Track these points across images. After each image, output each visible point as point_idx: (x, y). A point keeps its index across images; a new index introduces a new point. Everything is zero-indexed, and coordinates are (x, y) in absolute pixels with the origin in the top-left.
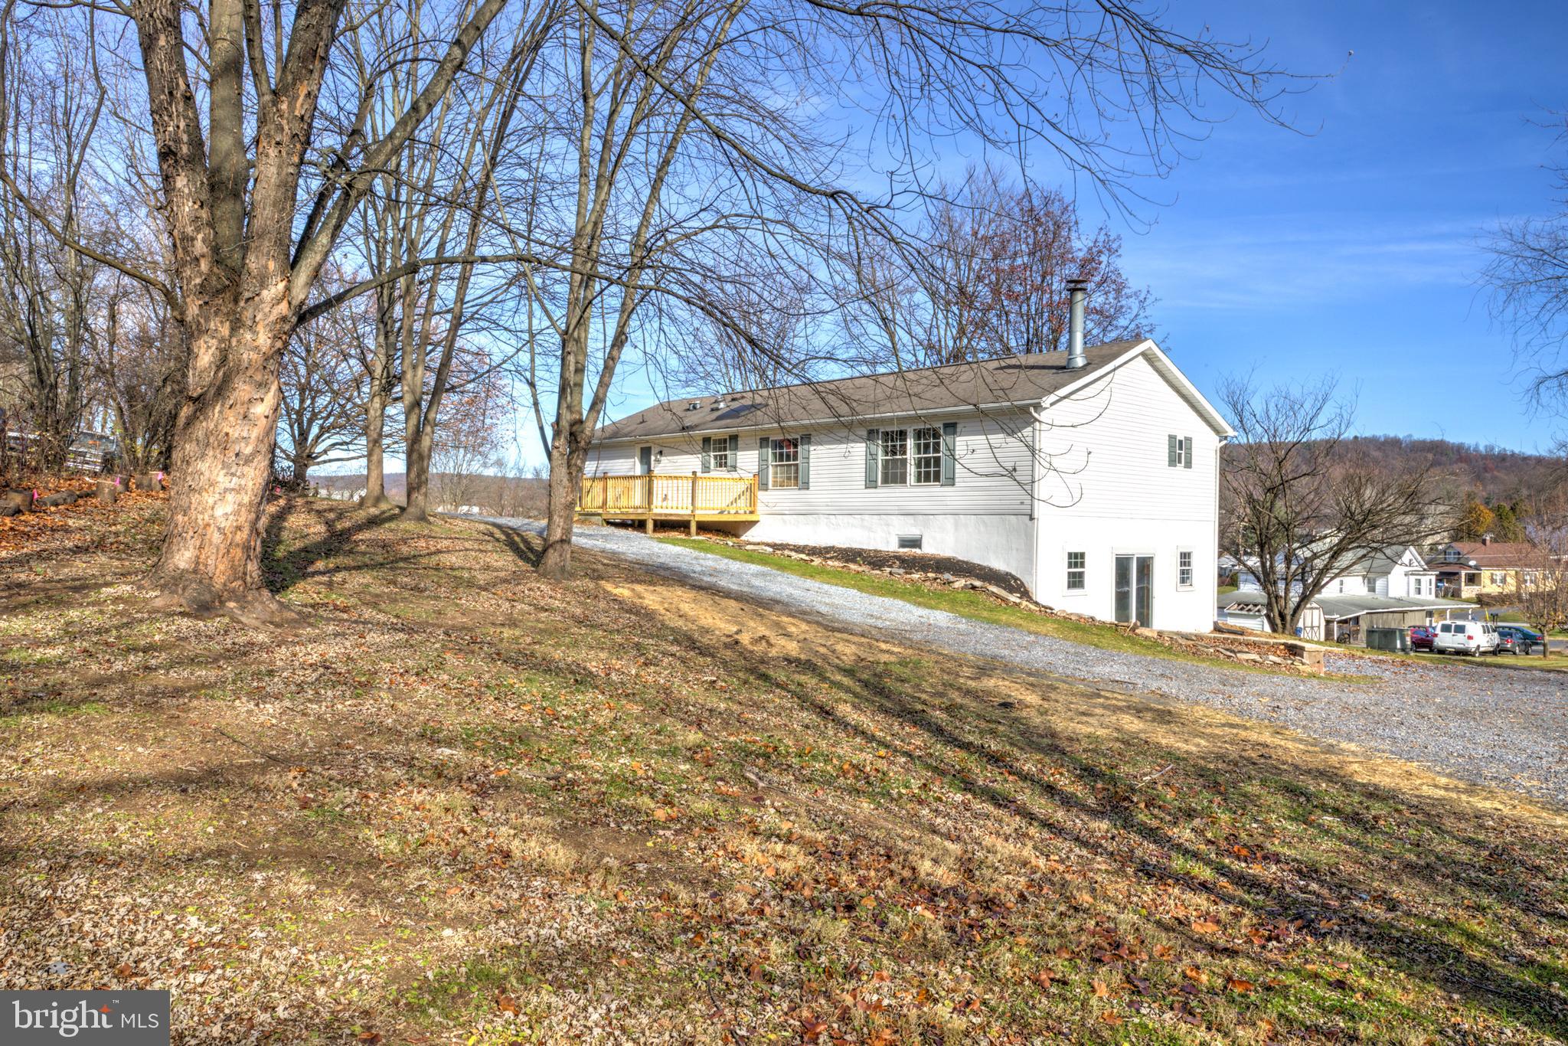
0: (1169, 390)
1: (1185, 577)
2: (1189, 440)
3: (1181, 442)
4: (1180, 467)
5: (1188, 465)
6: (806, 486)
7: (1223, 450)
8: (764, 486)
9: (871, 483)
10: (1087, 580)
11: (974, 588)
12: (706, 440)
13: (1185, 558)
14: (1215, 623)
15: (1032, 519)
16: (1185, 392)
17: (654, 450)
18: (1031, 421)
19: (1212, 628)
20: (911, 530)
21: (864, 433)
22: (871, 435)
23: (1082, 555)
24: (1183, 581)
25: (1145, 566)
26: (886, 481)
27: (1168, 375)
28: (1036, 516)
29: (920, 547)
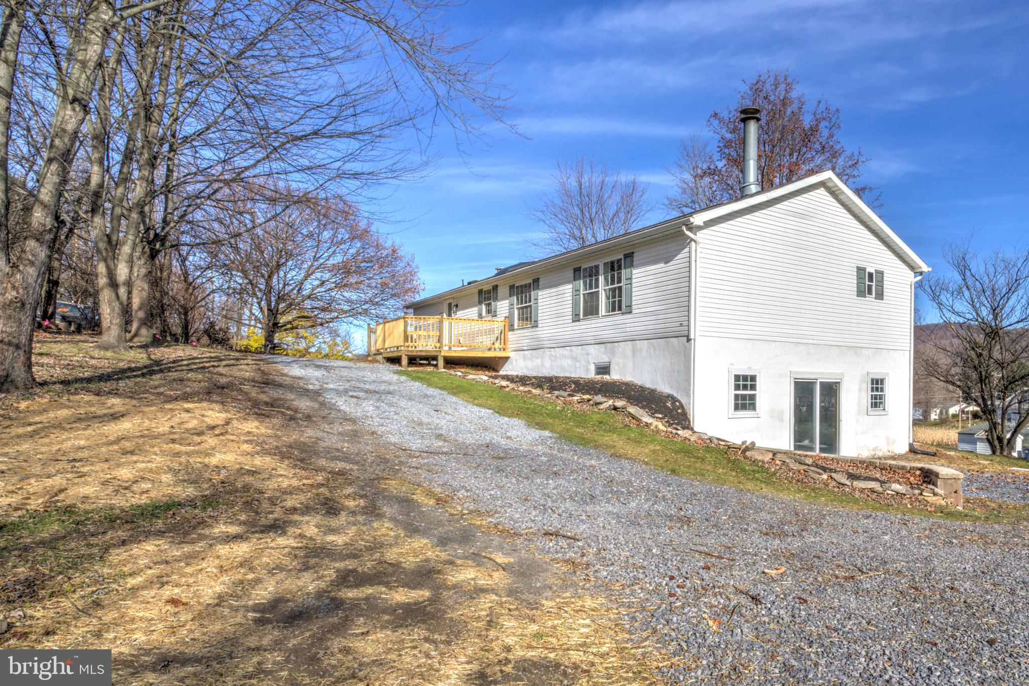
0: (855, 223)
1: (877, 402)
2: (880, 273)
3: (871, 275)
4: (870, 299)
5: (880, 296)
6: (536, 323)
7: (919, 286)
8: (512, 329)
9: (576, 318)
10: (759, 402)
11: (615, 408)
12: (481, 292)
13: (877, 384)
14: (911, 445)
15: (689, 340)
16: (873, 227)
17: (453, 304)
18: (685, 242)
19: (907, 449)
20: (603, 358)
21: (571, 274)
22: (576, 274)
23: (753, 378)
24: (875, 405)
25: (831, 390)
26: (586, 313)
27: (855, 209)
28: (692, 337)
29: (609, 373)
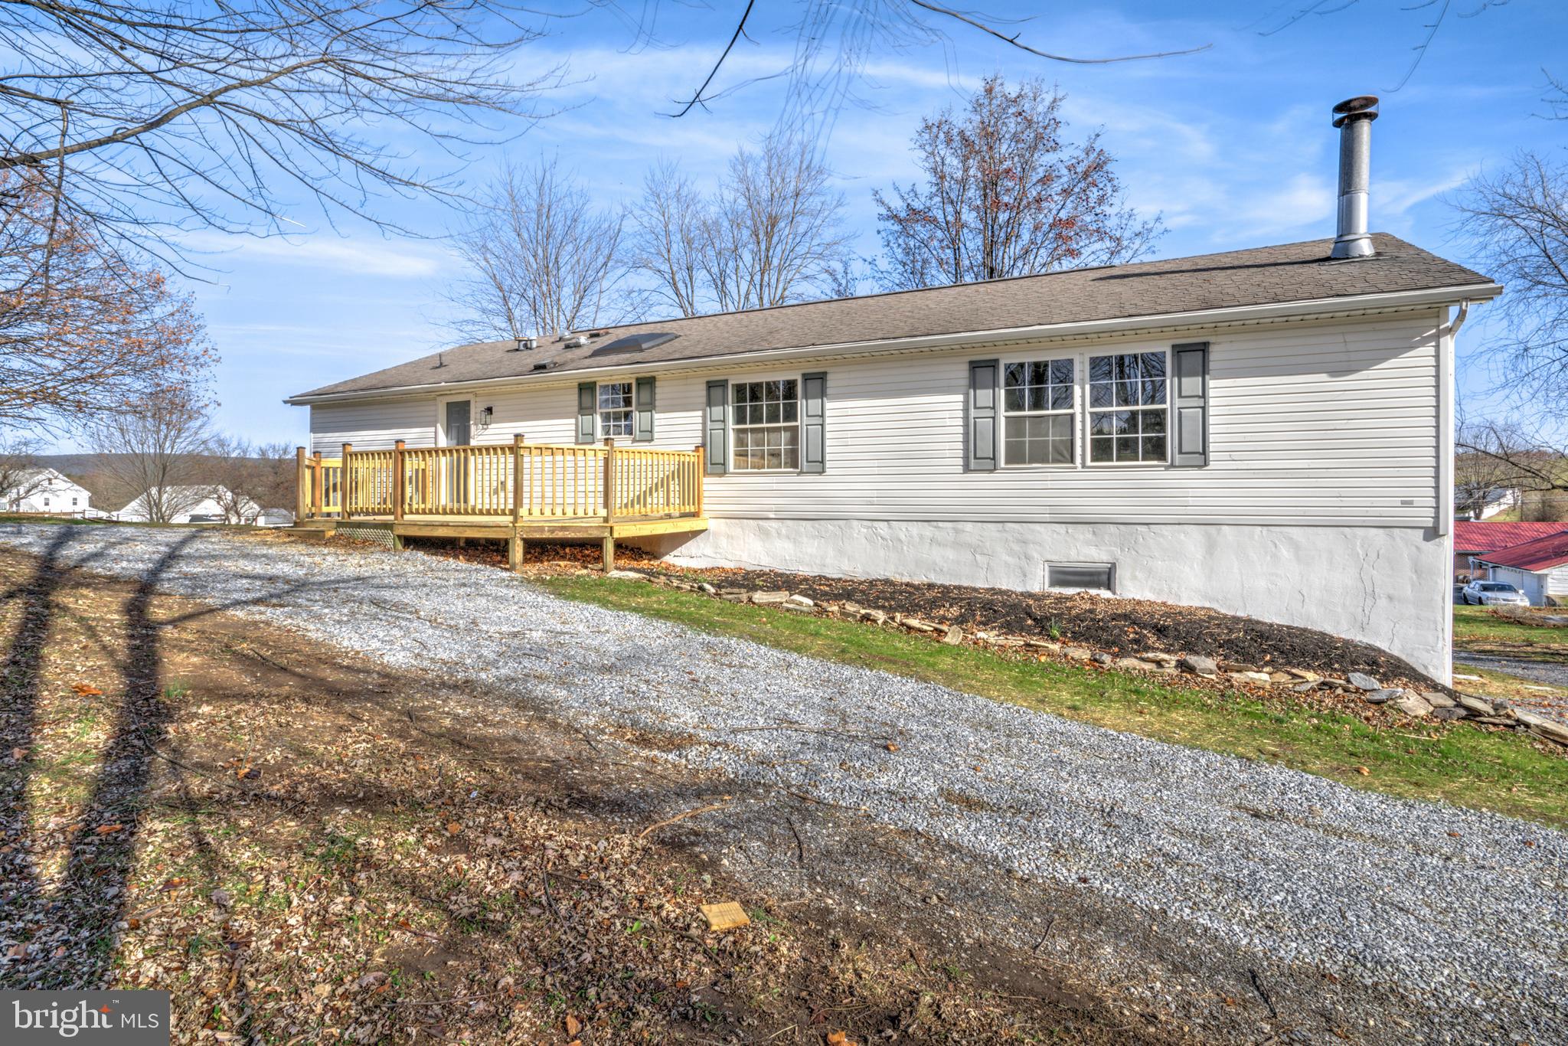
6: (819, 466)
8: (719, 468)
9: (979, 463)
12: (586, 388)
17: (476, 410)
20: (1086, 552)
21: (960, 372)
22: (981, 370)
26: (1015, 456)
29: (1109, 585)
